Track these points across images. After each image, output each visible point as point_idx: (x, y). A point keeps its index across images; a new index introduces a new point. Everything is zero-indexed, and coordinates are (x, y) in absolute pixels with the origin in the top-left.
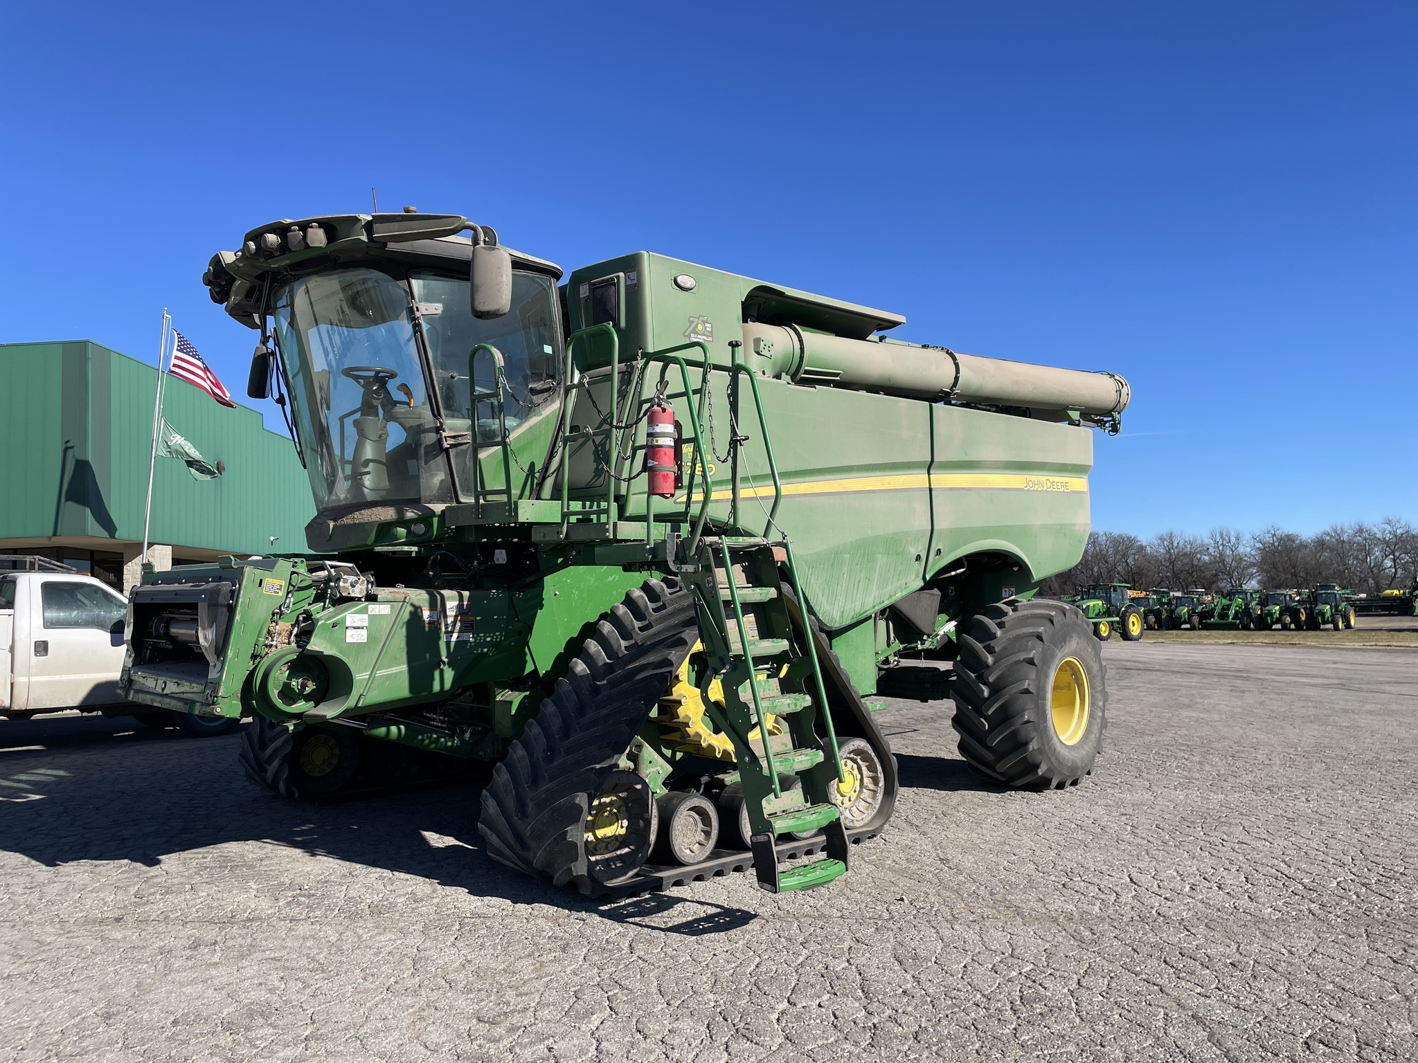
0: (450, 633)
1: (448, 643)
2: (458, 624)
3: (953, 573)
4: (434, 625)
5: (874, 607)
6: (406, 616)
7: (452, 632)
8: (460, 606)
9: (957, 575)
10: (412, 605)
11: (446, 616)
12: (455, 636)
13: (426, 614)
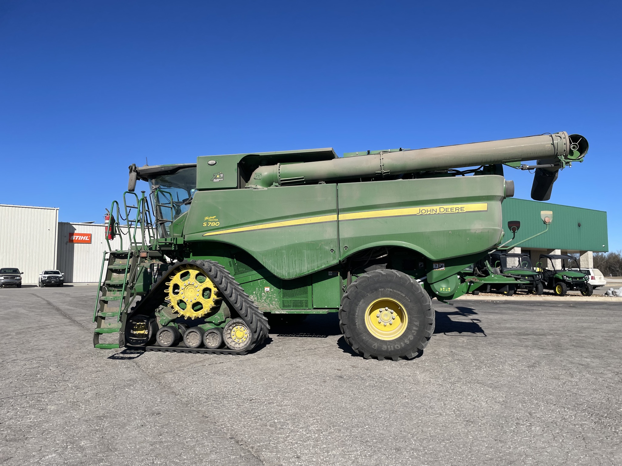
0: (155, 276)
1: (154, 278)
2: (157, 273)
3: (381, 257)
4: (151, 273)
5: (309, 271)
6: (143, 270)
7: (155, 275)
8: (158, 268)
9: (383, 258)
10: (145, 268)
11: (154, 271)
12: (156, 276)
13: (149, 270)
